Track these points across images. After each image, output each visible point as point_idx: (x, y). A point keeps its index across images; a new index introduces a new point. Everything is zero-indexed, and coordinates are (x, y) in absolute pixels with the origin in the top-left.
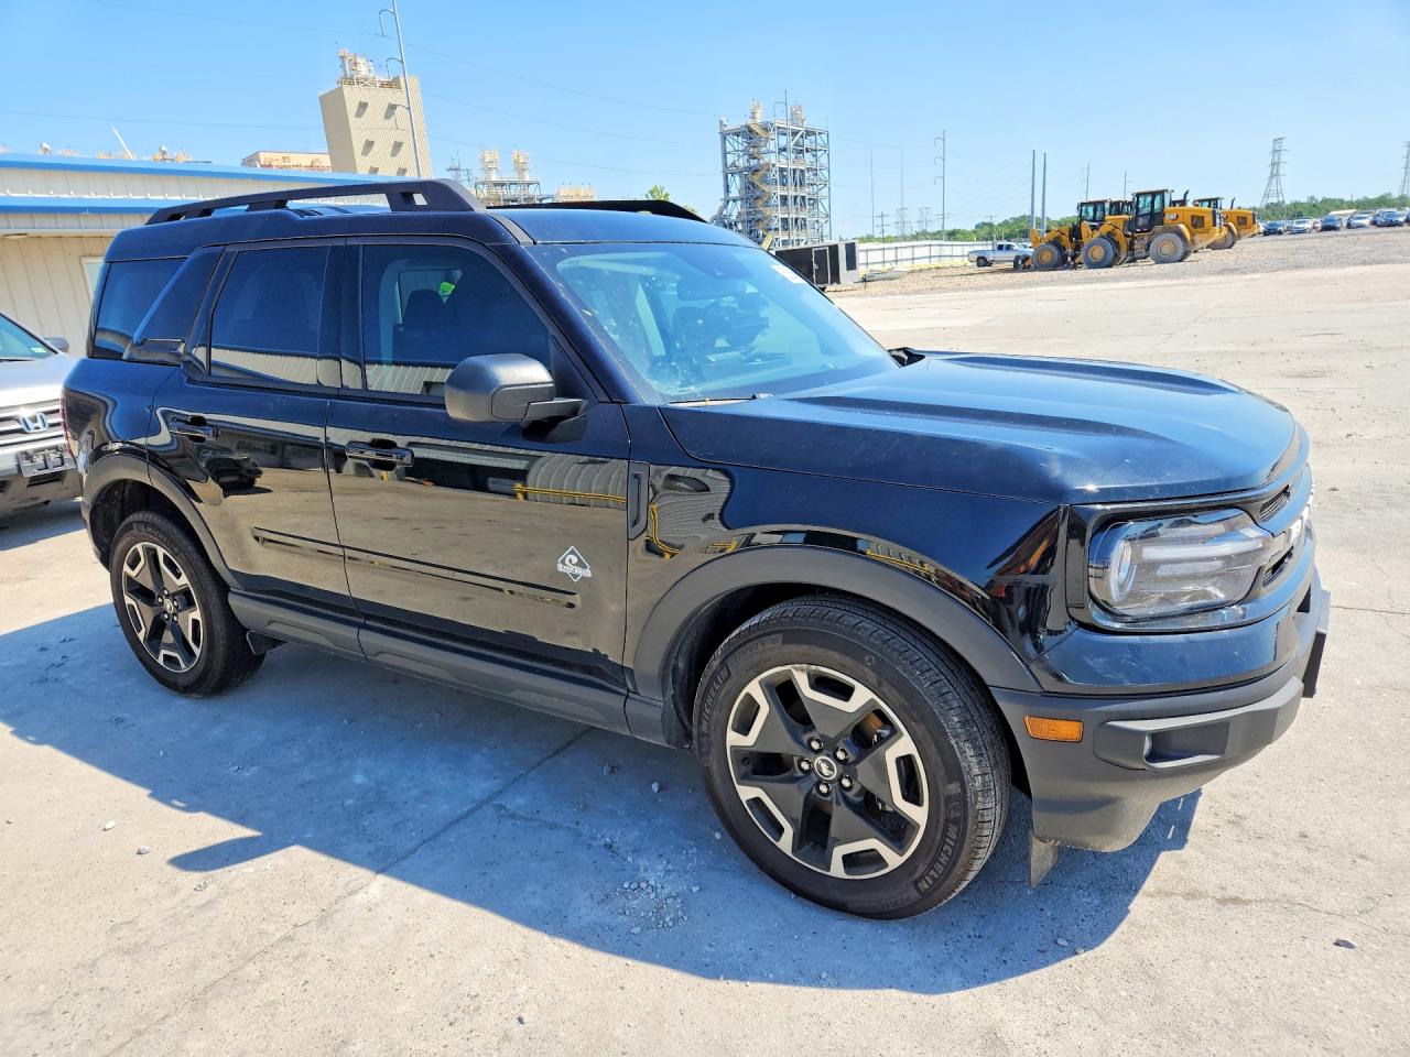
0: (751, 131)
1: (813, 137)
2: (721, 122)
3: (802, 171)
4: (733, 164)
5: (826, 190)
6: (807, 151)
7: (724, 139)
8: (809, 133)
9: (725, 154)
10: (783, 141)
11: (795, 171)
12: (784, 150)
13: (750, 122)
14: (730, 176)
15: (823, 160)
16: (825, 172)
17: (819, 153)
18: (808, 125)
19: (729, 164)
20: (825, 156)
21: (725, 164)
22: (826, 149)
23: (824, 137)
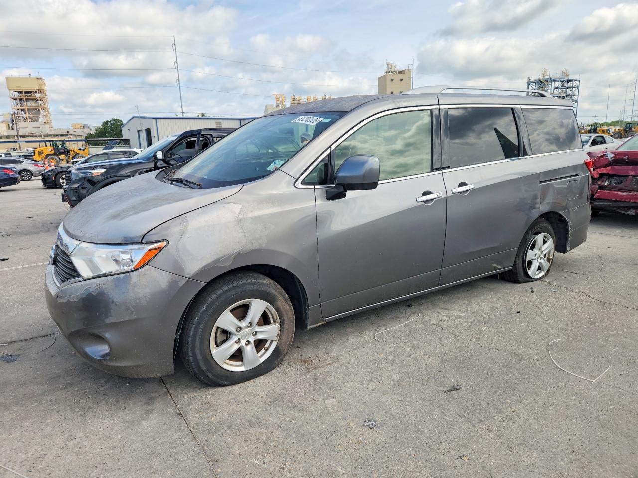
0: (541, 81)
1: (572, 82)
2: (529, 79)
3: (563, 97)
5: (576, 103)
6: (567, 88)
7: (529, 84)
8: (569, 81)
10: (557, 84)
12: (557, 88)
13: (541, 77)
15: (576, 92)
16: (576, 97)
17: (574, 89)
18: (570, 78)
20: (577, 90)
22: (578, 87)
23: (577, 82)
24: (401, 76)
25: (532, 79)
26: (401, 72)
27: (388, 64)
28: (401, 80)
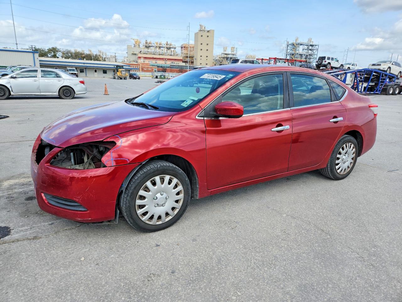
0: (294, 45)
3: (307, 55)
4: (289, 53)
6: (310, 50)
7: (288, 46)
8: (312, 46)
9: (287, 50)
10: (304, 47)
11: (305, 55)
13: (294, 42)
14: (287, 55)
15: (316, 53)
16: (316, 56)
17: (314, 51)
18: (314, 44)
19: (288, 52)
20: (317, 52)
21: (287, 53)
22: (317, 50)
23: (317, 47)
24: (208, 34)
25: (290, 43)
26: (208, 31)
27: (200, 25)
28: (208, 36)
